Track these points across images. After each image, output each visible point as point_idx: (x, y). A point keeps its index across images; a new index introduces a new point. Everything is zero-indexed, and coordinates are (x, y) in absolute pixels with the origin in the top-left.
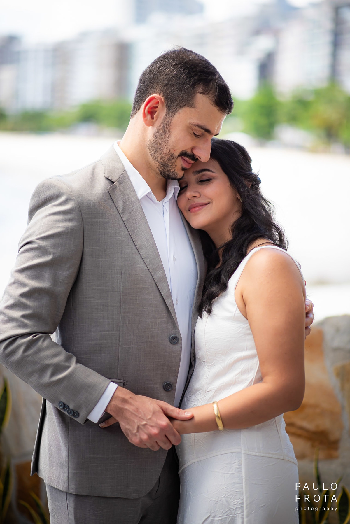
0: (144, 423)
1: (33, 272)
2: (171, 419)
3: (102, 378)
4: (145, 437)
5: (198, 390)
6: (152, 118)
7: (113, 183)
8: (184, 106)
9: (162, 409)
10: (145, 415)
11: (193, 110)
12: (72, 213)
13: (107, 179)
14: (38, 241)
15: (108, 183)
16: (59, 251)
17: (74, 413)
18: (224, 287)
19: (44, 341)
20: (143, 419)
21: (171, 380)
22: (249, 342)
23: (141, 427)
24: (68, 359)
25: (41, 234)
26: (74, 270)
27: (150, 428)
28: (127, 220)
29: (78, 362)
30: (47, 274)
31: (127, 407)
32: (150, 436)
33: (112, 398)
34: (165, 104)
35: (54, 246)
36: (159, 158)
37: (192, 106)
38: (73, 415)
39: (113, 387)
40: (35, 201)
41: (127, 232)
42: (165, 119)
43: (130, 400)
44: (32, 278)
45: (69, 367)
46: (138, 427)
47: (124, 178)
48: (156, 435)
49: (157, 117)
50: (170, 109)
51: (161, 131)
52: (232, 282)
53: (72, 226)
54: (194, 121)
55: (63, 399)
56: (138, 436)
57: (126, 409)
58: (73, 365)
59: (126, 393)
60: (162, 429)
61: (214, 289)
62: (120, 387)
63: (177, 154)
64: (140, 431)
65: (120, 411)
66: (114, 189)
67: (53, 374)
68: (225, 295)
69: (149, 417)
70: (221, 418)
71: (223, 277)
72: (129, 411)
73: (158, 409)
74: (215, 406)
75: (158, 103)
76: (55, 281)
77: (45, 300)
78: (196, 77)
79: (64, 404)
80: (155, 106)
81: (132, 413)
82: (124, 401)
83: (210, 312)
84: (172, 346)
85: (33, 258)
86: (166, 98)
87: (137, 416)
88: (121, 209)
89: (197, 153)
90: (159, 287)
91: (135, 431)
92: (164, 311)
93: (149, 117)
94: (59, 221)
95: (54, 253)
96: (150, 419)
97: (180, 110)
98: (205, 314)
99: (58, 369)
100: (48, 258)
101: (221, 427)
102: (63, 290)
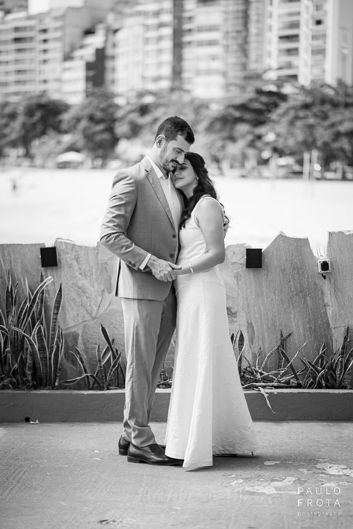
0: (162, 269)
1: (117, 208)
2: (173, 269)
3: (145, 252)
4: (162, 275)
5: (182, 259)
6: (160, 145)
7: (148, 172)
8: (172, 140)
9: (169, 265)
10: (162, 266)
11: (176, 141)
12: (133, 184)
13: (145, 170)
14: (119, 195)
15: (146, 172)
16: (127, 199)
17: (134, 265)
18: (190, 216)
19: (122, 236)
20: (162, 268)
21: (173, 253)
22: (201, 237)
23: (161, 271)
24: (131, 244)
25: (120, 192)
26: (134, 207)
27: (165, 271)
28: (154, 187)
29: (135, 245)
30: (123, 209)
31: (155, 263)
32: (165, 275)
33: (149, 260)
34: (165, 139)
35: (126, 197)
36: (162, 161)
37: (176, 140)
38: (134, 266)
39: (149, 255)
40: (116, 180)
41: (154, 192)
42: (165, 145)
43: (156, 260)
44: (117, 210)
45: (132, 247)
46: (160, 271)
47: (152, 170)
48: (167, 274)
49: (162, 144)
50: (167, 141)
51: (163, 150)
52: (193, 214)
53: (133, 189)
54: (176, 146)
55: (129, 260)
56: (160, 275)
57: (155, 264)
58: (134, 246)
59: (154, 258)
60: (169, 272)
61: (186, 217)
62: (152, 255)
63: (169, 160)
64: (160, 272)
65: (152, 264)
66: (148, 174)
67: (126, 249)
68: (190, 219)
69: (164, 267)
70: (192, 268)
71: (189, 212)
72: (156, 265)
73: (168, 264)
74: (190, 263)
75: (162, 138)
76: (126, 211)
77: (122, 219)
78: (178, 128)
79: (130, 262)
80: (161, 139)
81: (157, 265)
82: (154, 260)
83: (184, 227)
84: (174, 239)
85: (117, 202)
86: (166, 137)
87: (159, 266)
88: (151, 182)
89: (177, 159)
90: (168, 214)
91: (159, 272)
92: (170, 224)
93: (159, 144)
94: (128, 187)
95: (126, 200)
96: (164, 268)
97: (171, 142)
98: (182, 228)
99: (128, 247)
100: (124, 202)
101: (192, 271)
102: (129, 215)
